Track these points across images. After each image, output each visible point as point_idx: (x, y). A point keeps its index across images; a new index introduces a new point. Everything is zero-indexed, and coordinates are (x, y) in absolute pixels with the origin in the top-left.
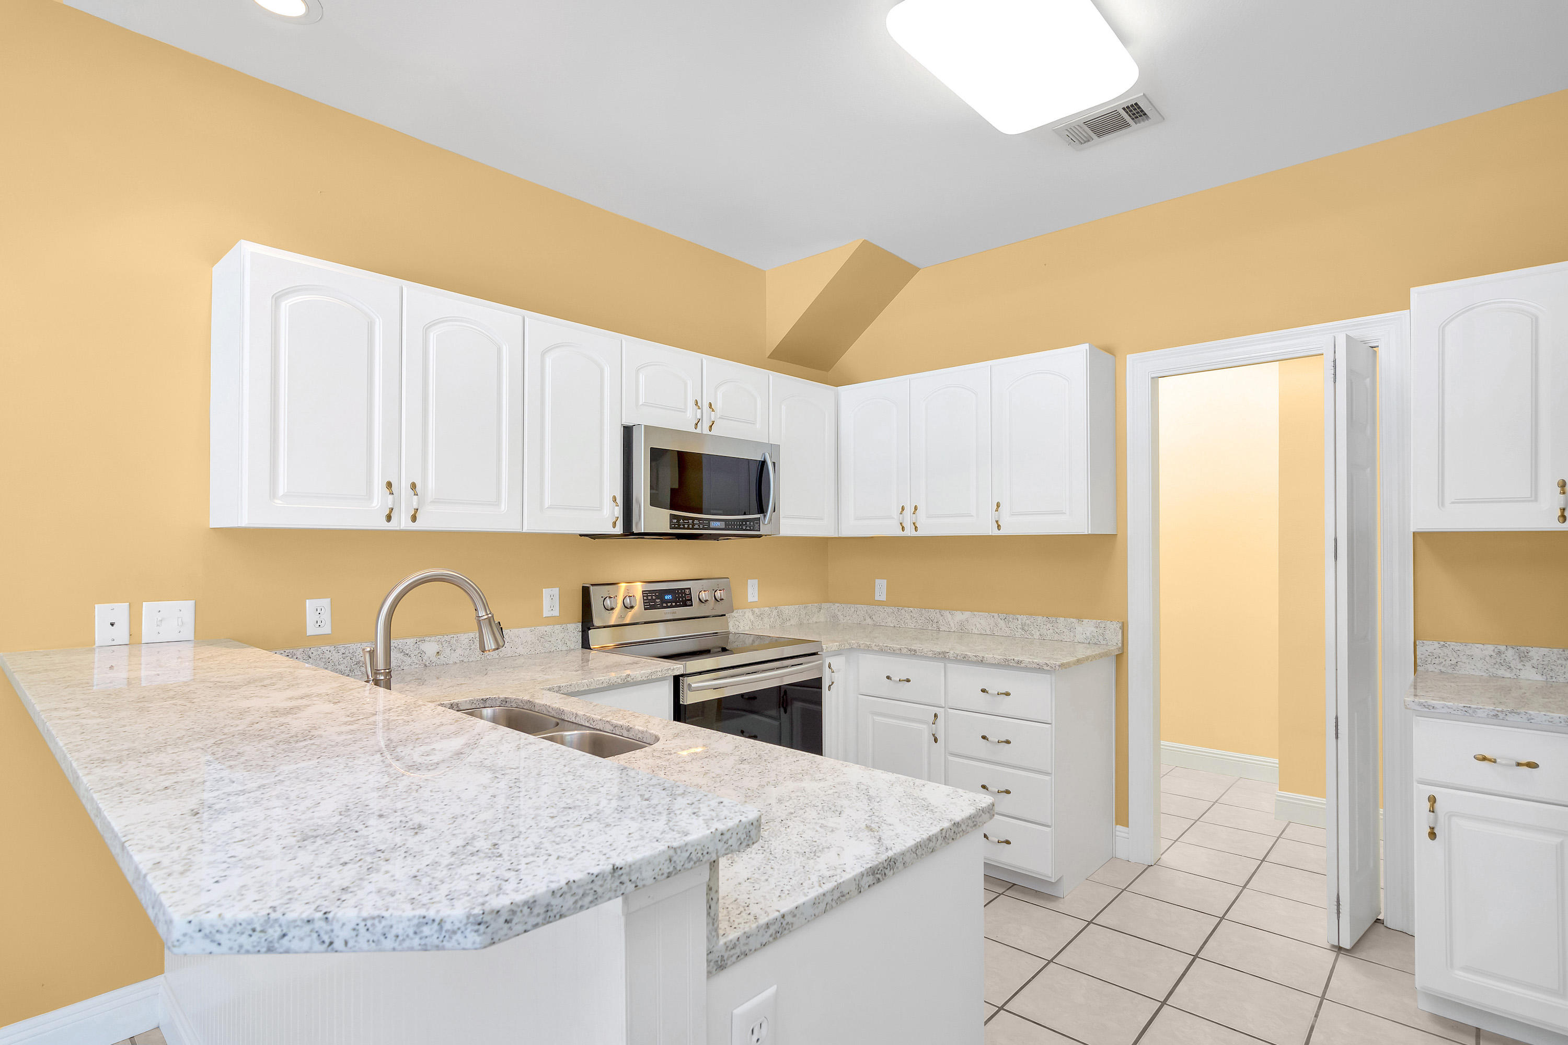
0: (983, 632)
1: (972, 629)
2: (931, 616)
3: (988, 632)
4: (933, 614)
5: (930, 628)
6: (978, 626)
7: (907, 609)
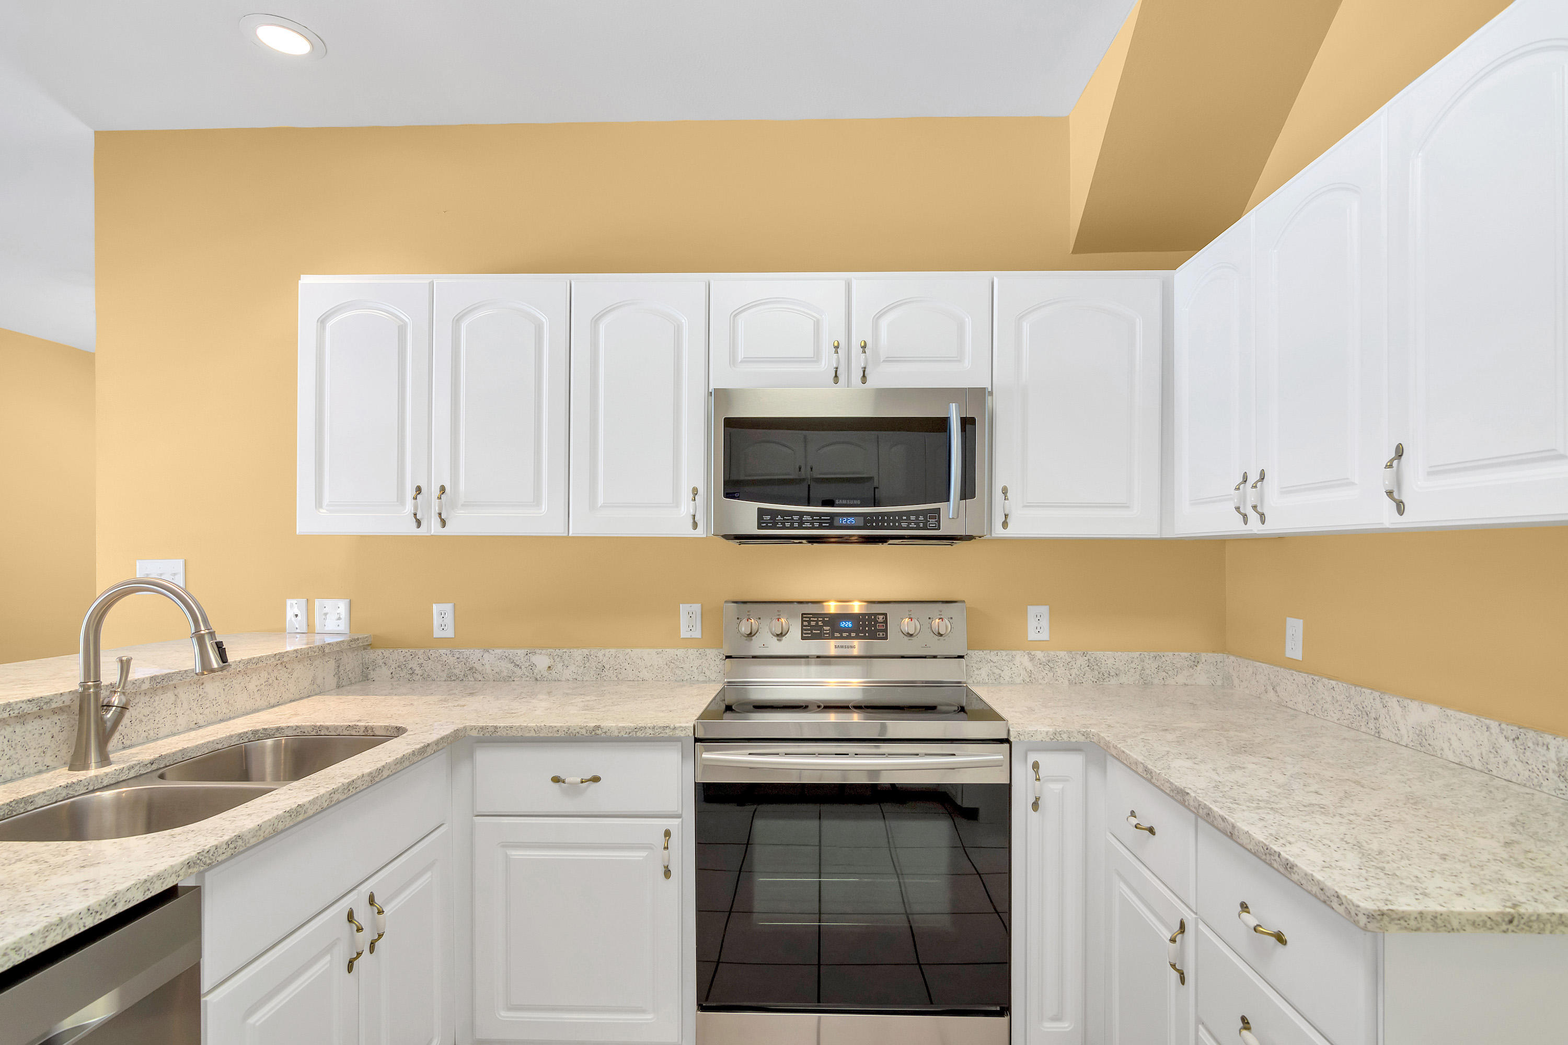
0: (1465, 761)
1: (1442, 750)
2: (1366, 703)
3: (1477, 764)
4: (1369, 698)
5: (1363, 729)
6: (1455, 744)
7: (1325, 681)
